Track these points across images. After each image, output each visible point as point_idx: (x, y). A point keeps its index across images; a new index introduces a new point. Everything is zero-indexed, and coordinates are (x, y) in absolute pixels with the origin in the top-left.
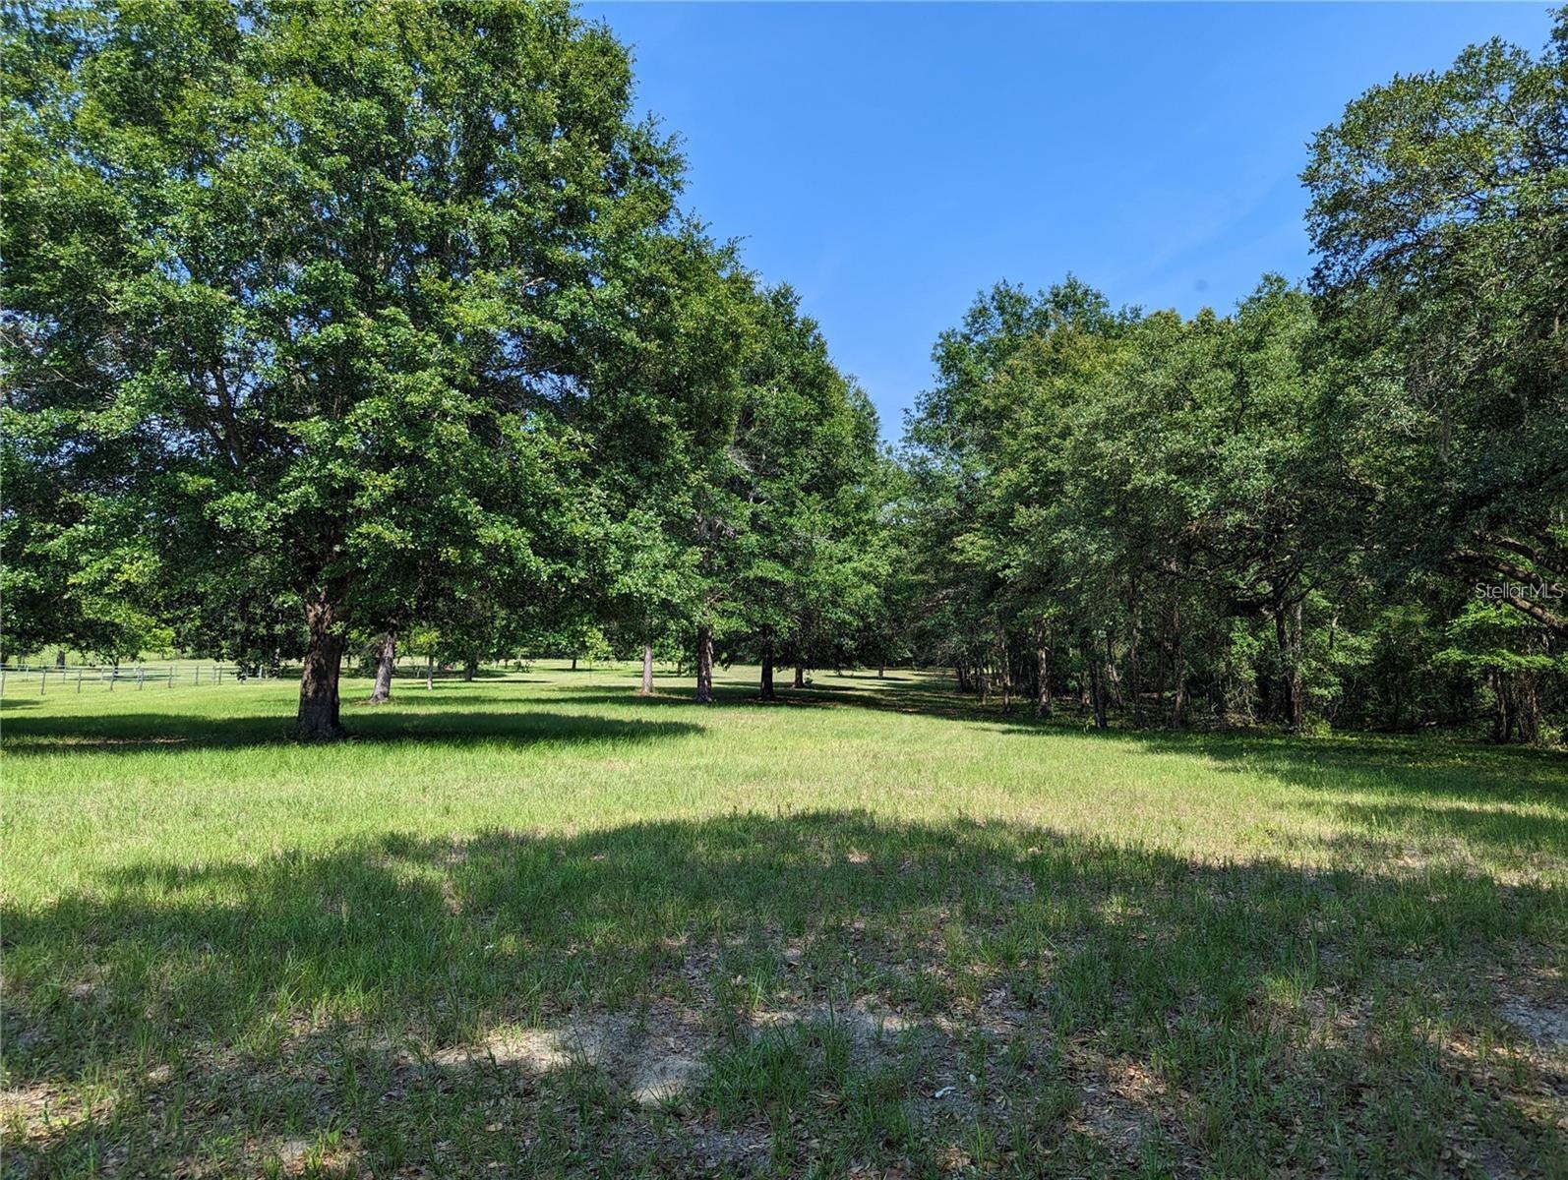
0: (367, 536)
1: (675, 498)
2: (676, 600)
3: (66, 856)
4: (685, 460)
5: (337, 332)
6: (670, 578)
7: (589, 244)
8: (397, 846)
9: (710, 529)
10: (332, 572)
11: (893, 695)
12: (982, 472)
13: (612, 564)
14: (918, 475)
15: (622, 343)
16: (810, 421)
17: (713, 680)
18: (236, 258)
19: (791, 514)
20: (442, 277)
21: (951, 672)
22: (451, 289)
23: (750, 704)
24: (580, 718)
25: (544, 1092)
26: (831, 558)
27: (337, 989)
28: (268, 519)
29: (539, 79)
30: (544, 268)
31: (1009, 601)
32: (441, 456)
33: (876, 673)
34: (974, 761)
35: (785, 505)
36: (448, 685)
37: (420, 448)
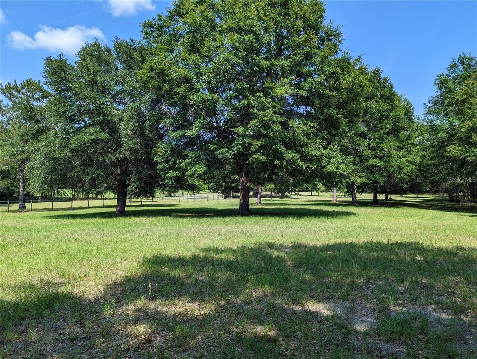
0: (254, 158)
1: (343, 141)
2: (345, 173)
3: (191, 244)
4: (346, 128)
5: (245, 102)
6: (343, 166)
7: (313, 65)
8: (271, 246)
9: (354, 150)
10: (246, 169)
11: (422, 203)
12: (457, 123)
13: (324, 163)
14: (430, 126)
15: (325, 94)
16: (388, 111)
17: (357, 198)
18: (219, 85)
19: (382, 143)
20: (272, 82)
21: (445, 195)
22: (274, 85)
23: (370, 206)
24: (315, 210)
25: (326, 322)
26: (398, 157)
27: (263, 285)
28: (230, 155)
29: (297, 18)
30: (300, 74)
31: (469, 169)
32: (273, 134)
33: (416, 196)
34: (460, 226)
35: (380, 140)
36: (276, 200)
37: (268, 133)
